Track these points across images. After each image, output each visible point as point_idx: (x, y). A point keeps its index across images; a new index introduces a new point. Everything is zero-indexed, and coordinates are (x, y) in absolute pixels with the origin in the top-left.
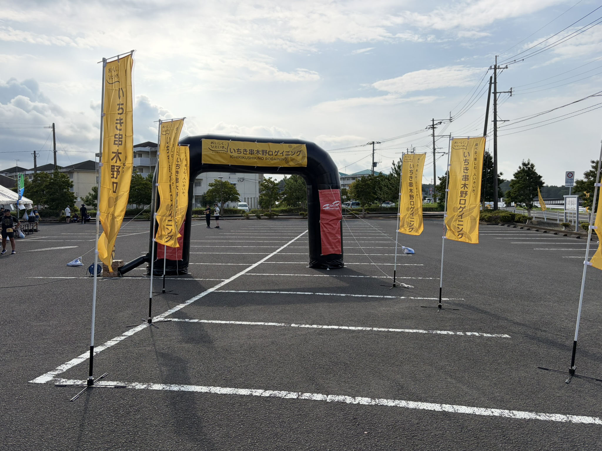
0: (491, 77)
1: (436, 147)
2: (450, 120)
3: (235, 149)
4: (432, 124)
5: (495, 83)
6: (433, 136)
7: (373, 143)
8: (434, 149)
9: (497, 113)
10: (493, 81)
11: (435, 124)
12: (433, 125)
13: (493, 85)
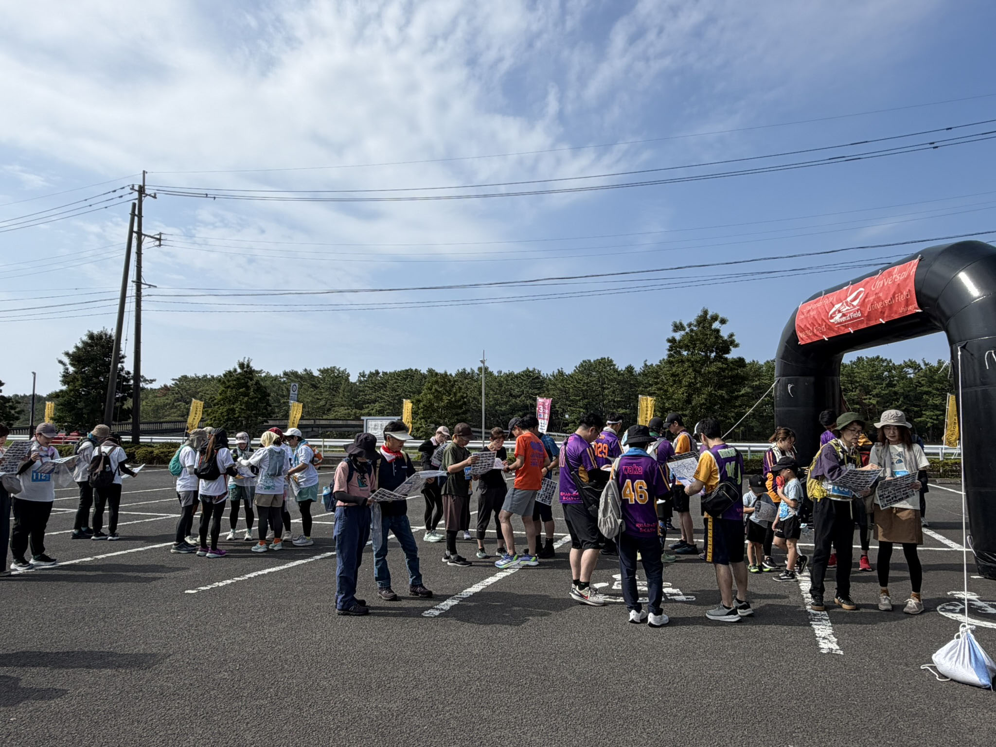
0: (134, 205)
5: (140, 217)
9: (142, 270)
10: (137, 213)
13: (136, 218)
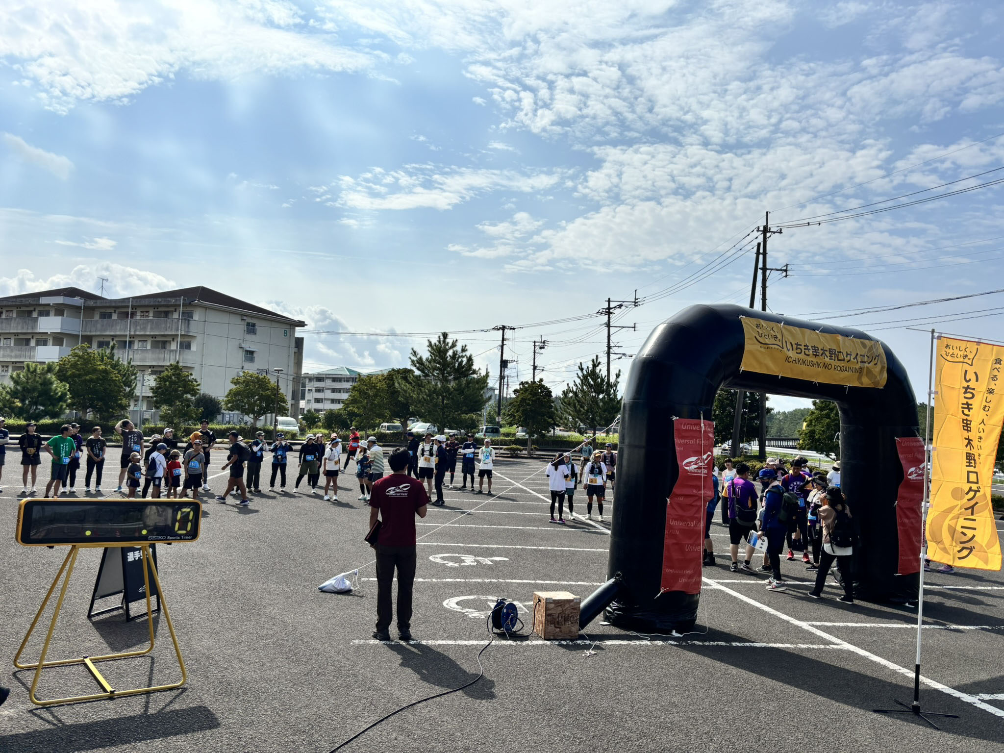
0: (759, 244)
1: (612, 344)
2: (635, 302)
3: (793, 343)
4: (607, 306)
5: (764, 253)
6: (608, 325)
7: (504, 328)
8: (609, 347)
11: (611, 306)
12: (609, 308)
